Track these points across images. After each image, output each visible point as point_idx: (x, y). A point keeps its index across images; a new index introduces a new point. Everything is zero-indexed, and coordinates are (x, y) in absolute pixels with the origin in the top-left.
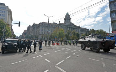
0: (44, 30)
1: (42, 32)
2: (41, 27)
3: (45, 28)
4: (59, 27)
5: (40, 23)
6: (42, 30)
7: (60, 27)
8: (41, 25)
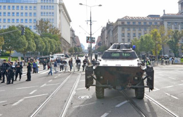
0: (126, 35)
1: (123, 40)
2: (119, 29)
3: (129, 30)
4: (162, 23)
5: (118, 20)
6: (123, 35)
7: (166, 23)
8: (120, 23)
